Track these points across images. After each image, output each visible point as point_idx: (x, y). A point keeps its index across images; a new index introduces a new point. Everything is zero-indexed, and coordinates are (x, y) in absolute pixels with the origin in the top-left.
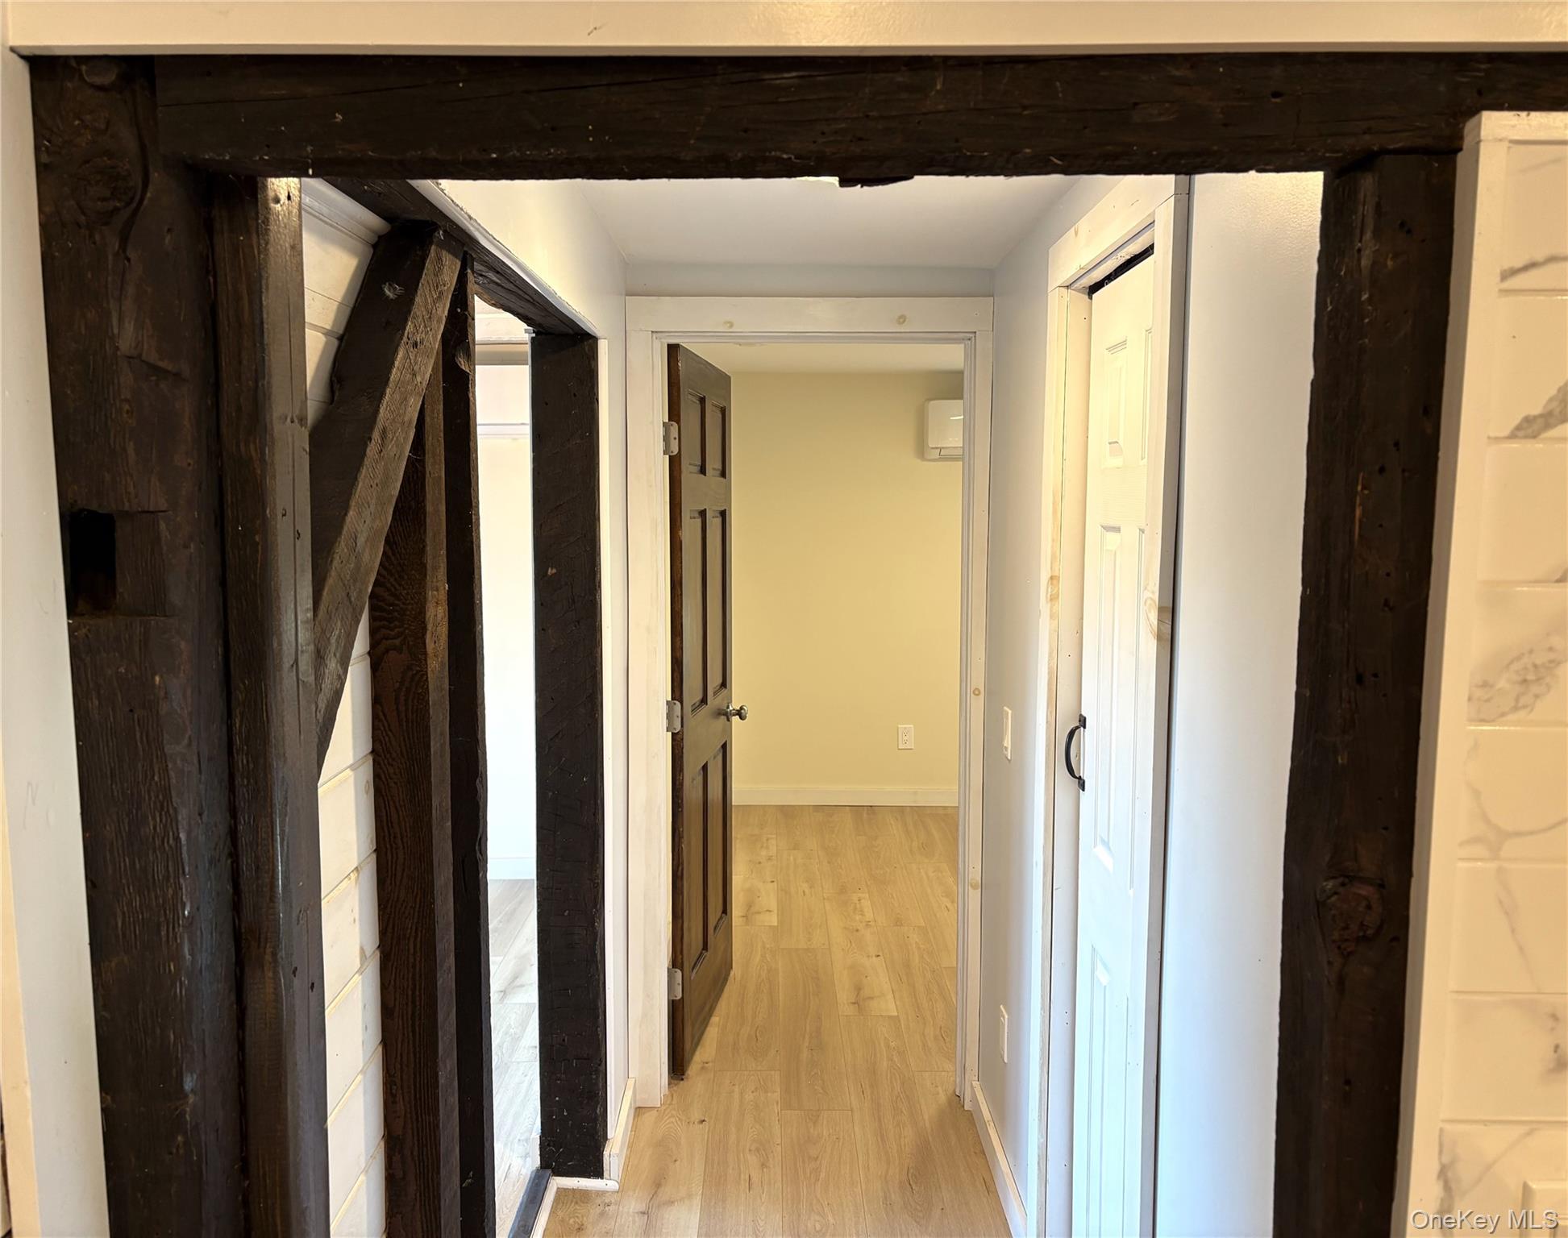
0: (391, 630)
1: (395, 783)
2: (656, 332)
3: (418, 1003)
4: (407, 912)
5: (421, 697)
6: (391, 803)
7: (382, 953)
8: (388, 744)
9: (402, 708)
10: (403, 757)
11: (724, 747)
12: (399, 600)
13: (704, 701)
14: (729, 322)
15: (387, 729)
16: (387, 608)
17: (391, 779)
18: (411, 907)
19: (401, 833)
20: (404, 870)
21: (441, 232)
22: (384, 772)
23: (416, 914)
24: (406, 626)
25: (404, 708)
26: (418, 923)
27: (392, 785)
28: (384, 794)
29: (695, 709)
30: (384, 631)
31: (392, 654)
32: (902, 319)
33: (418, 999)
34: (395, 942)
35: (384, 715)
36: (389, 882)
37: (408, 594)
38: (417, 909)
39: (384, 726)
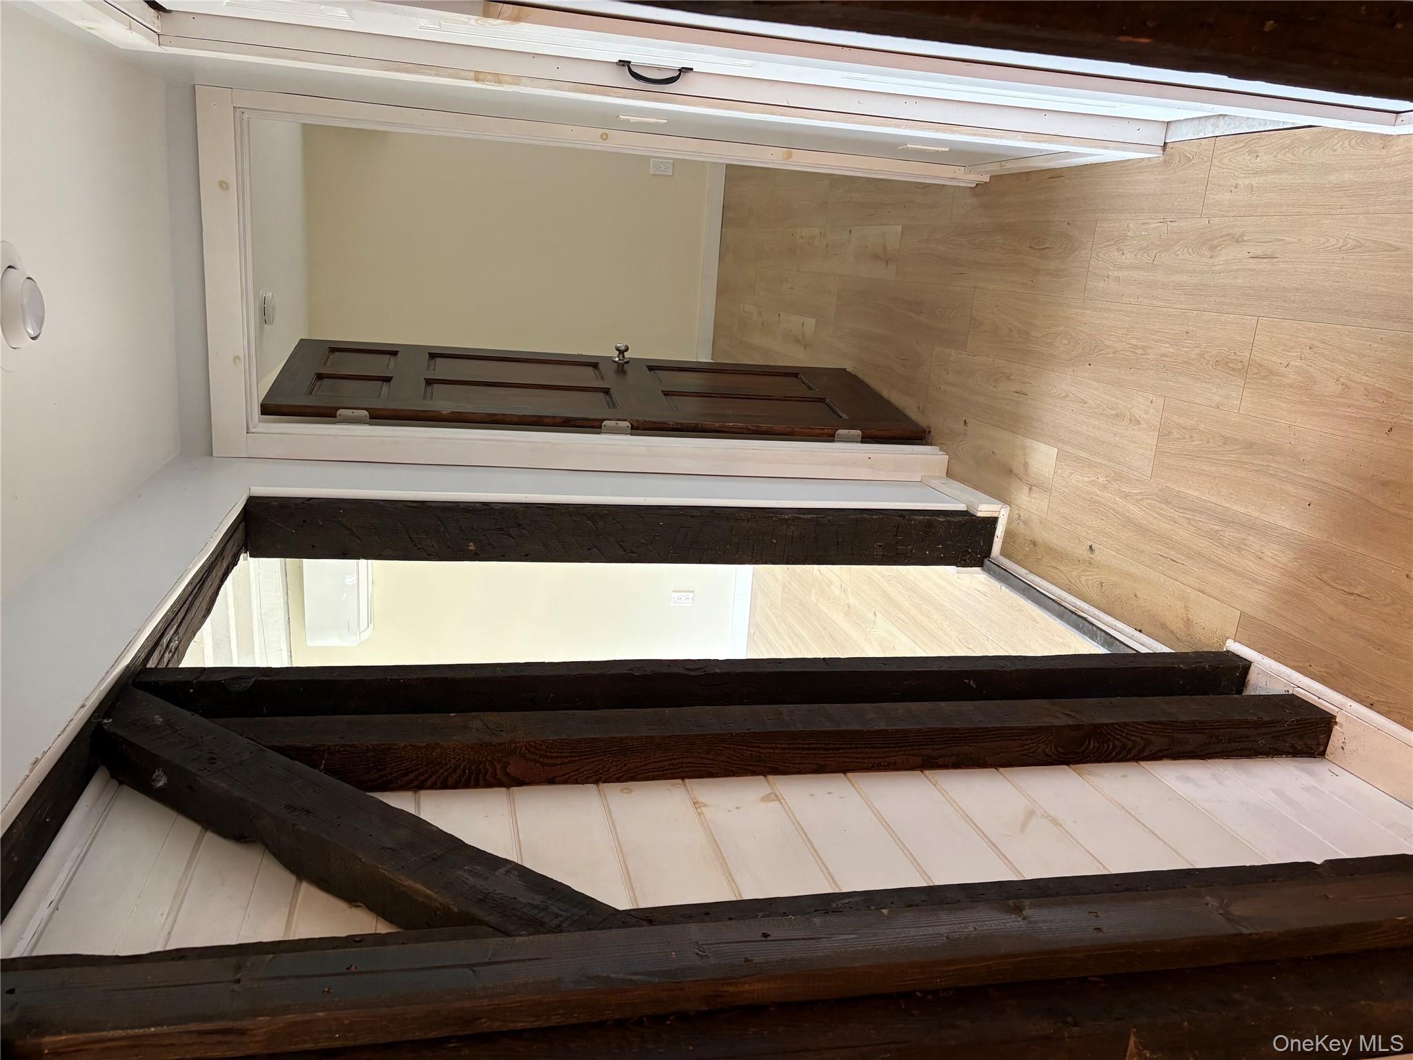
0: (487, 771)
1: (625, 765)
2: (247, 428)
3: (815, 746)
4: (738, 755)
5: (550, 746)
6: (643, 768)
7: (770, 773)
8: (591, 772)
9: (559, 761)
10: (603, 759)
11: (651, 368)
12: (460, 765)
13: (606, 391)
14: (234, 360)
15: (577, 773)
16: (467, 774)
17: (621, 769)
18: (734, 751)
19: (669, 760)
20: (701, 758)
21: (105, 721)
22: (615, 774)
23: (740, 747)
24: (484, 759)
25: (559, 759)
26: (747, 746)
27: (626, 768)
28: (635, 774)
29: (613, 405)
30: (488, 777)
31: (510, 769)
32: (223, 185)
33: (812, 746)
34: (762, 764)
35: (565, 775)
36: (711, 769)
37: (454, 758)
38: (736, 747)
39: (574, 776)
